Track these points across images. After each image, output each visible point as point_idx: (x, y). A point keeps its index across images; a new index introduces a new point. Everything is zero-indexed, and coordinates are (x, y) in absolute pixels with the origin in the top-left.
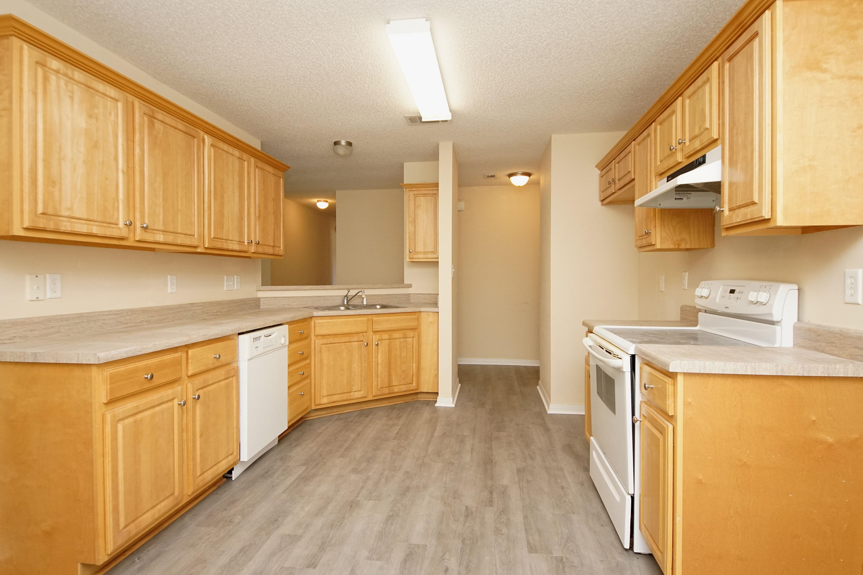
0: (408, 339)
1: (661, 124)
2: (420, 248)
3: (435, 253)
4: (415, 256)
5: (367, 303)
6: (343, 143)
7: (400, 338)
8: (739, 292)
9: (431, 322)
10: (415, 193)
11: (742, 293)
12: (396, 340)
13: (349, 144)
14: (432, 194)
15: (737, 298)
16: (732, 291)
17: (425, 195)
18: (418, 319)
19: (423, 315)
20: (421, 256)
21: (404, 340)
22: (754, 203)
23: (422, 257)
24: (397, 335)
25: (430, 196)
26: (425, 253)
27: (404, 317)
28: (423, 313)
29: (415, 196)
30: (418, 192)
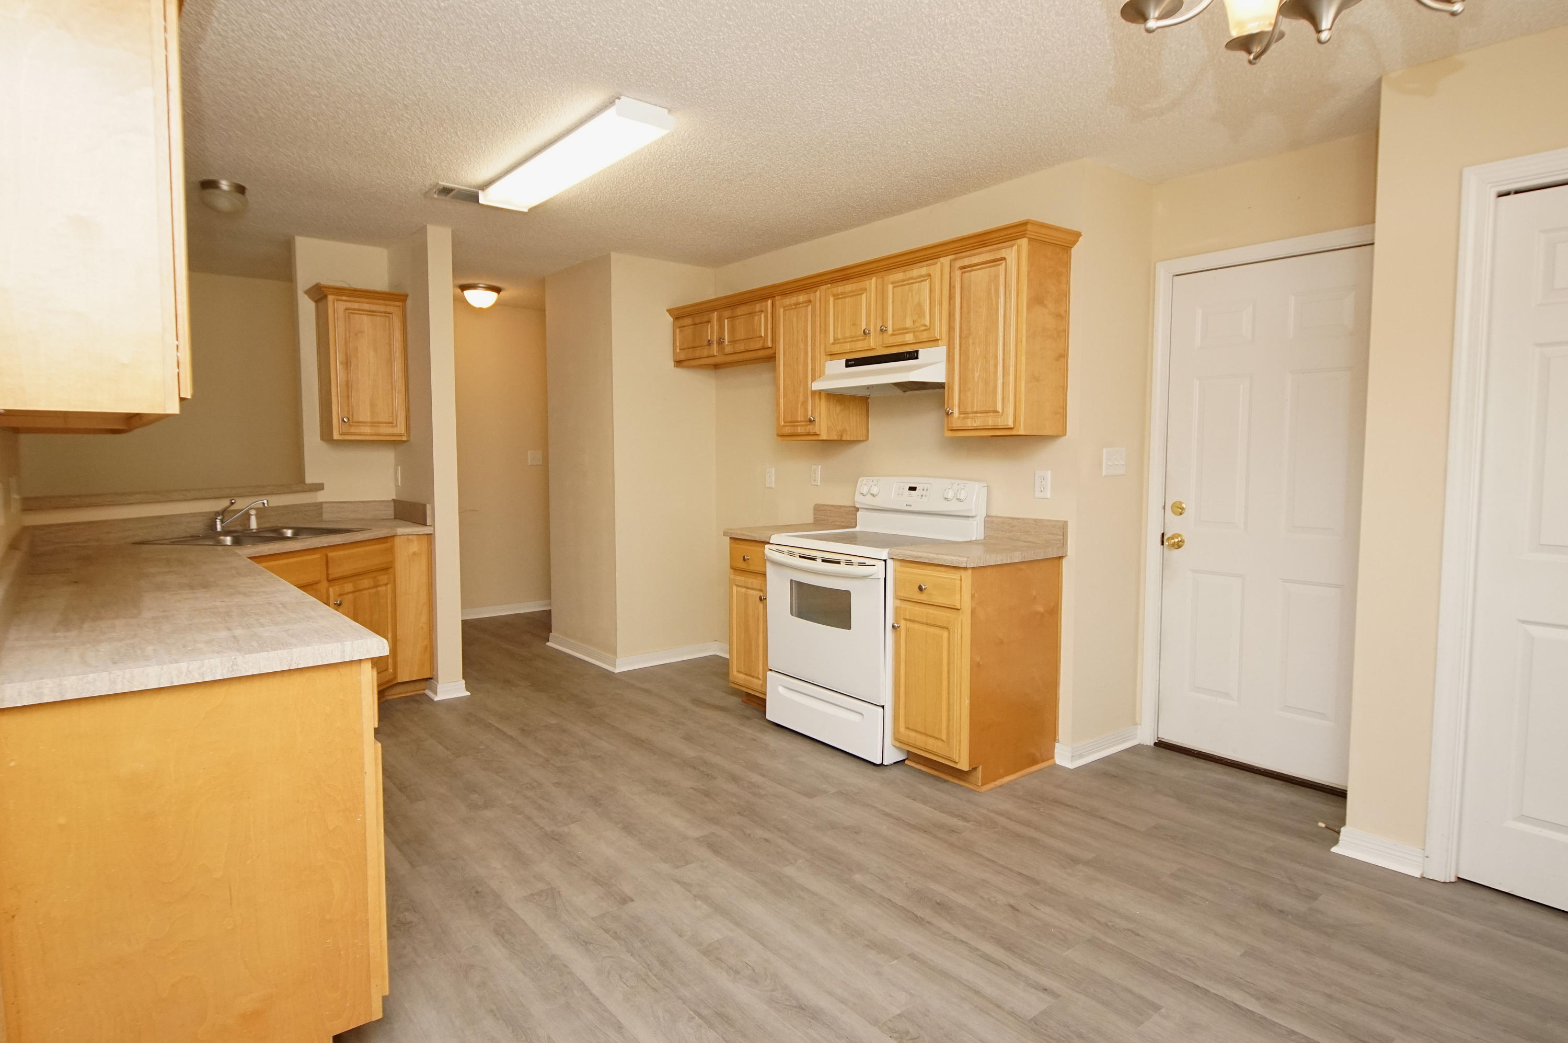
0: (379, 589)
1: (837, 297)
2: (364, 414)
3: (395, 424)
4: (353, 430)
5: (258, 524)
6: (224, 185)
7: (369, 589)
8: (923, 490)
9: (414, 554)
10: (349, 305)
11: (927, 490)
12: (364, 592)
13: (241, 189)
14: (386, 313)
15: (922, 496)
16: (913, 489)
17: (371, 313)
18: (391, 550)
19: (397, 541)
20: (367, 430)
21: (374, 590)
22: (997, 412)
23: (369, 431)
24: (366, 582)
25: (380, 316)
26: (373, 424)
27: (374, 547)
28: (398, 537)
29: (349, 313)
30: (356, 306)
